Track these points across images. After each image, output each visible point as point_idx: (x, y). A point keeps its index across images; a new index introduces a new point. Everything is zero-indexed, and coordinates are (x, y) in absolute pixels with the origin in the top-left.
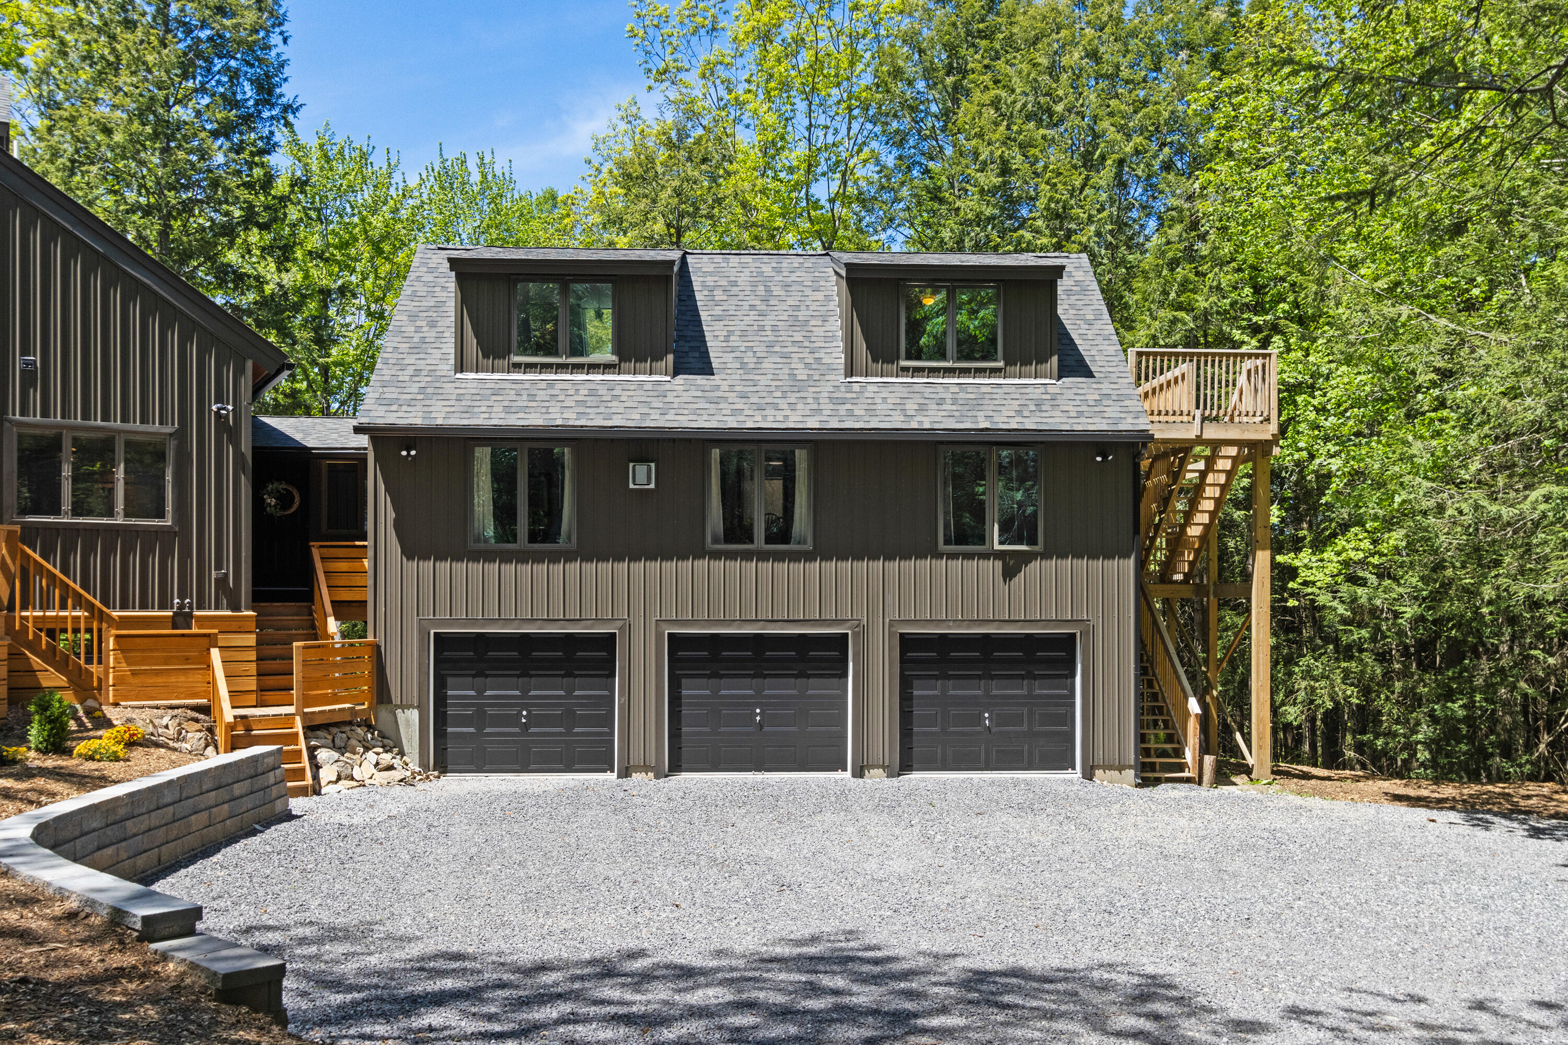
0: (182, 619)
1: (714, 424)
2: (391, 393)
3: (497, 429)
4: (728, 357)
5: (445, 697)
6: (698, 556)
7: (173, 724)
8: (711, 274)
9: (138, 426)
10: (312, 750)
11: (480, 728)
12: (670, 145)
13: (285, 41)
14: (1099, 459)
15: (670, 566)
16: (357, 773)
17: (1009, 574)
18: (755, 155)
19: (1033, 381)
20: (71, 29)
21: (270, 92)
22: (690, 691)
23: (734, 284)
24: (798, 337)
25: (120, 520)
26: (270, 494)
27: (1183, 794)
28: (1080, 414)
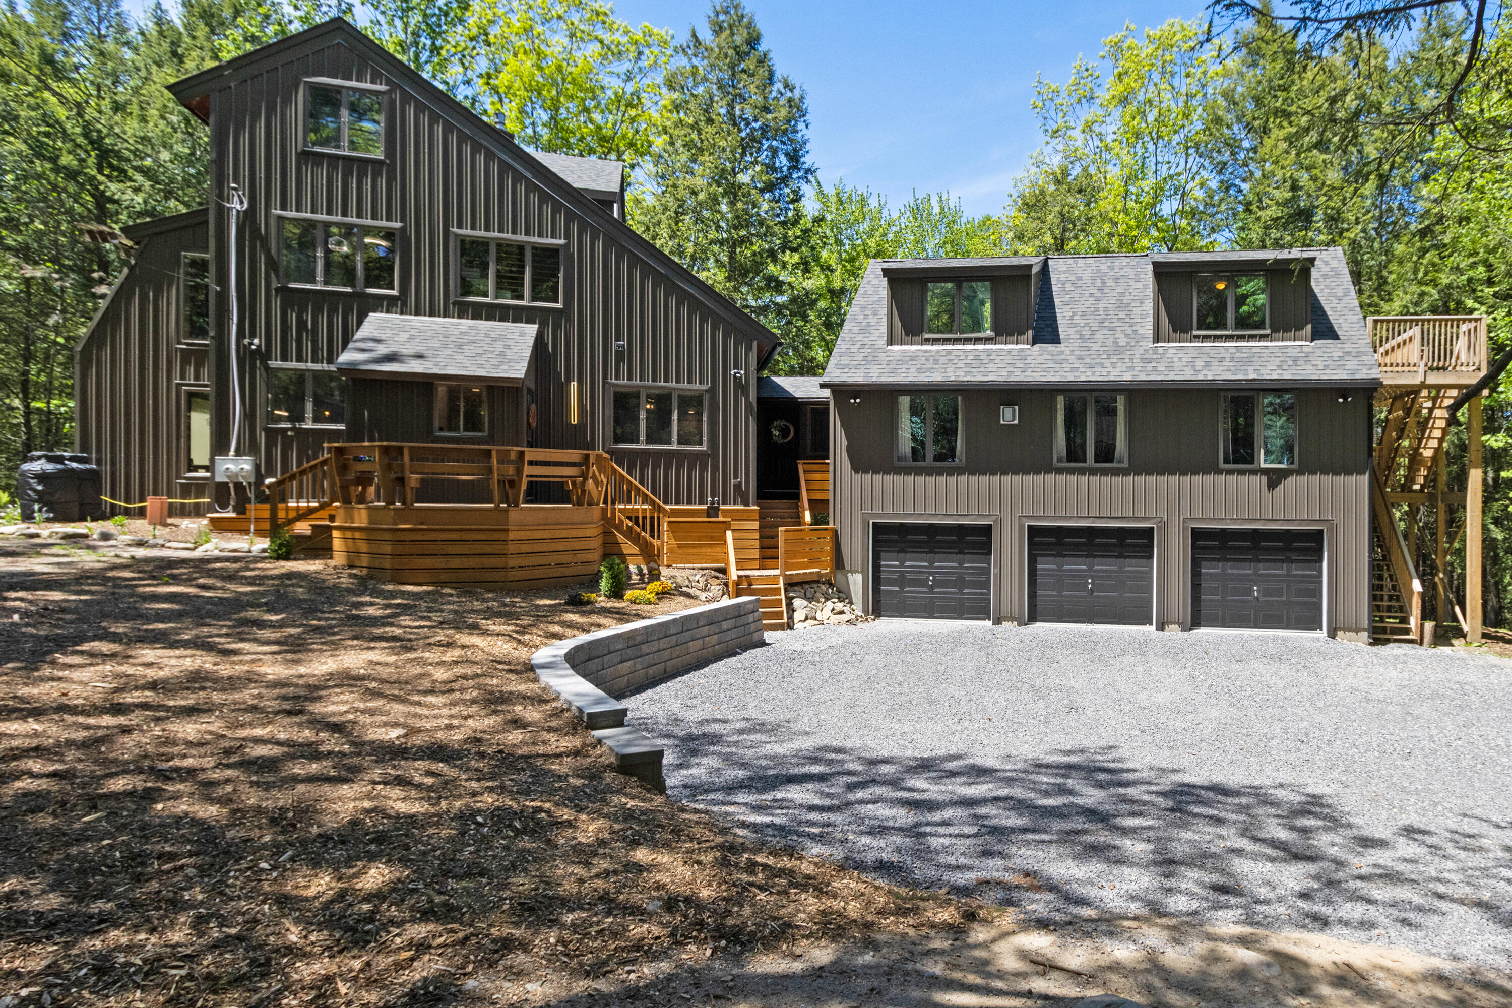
0: (713, 511)
1: (1057, 379)
2: (845, 360)
3: (913, 384)
4: (1072, 331)
5: (880, 566)
6: (1048, 471)
7: (702, 580)
8: (1064, 272)
9: (685, 385)
10: (790, 601)
11: (902, 587)
12: (1058, 182)
13: (807, 126)
14: (1341, 400)
15: (1028, 478)
16: (819, 616)
17: (1272, 485)
18: (1119, 185)
19: (1292, 343)
20: (676, 126)
21: (797, 161)
22: (1045, 566)
23: (1080, 279)
24: (1122, 315)
25: (675, 447)
26: (775, 428)
27: (1404, 652)
28: (1326, 367)
